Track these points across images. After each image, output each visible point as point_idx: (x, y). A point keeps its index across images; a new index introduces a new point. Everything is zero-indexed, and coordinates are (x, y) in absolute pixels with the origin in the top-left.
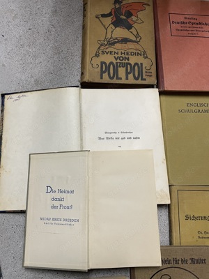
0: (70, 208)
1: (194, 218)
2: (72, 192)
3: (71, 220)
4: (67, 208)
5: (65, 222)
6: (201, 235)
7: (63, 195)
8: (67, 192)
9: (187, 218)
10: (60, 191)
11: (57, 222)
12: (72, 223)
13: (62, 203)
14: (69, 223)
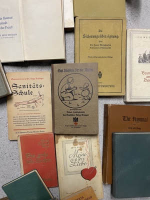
0: (11, 27)
1: (88, 37)
2: (11, 18)
3: (12, 35)
4: (10, 28)
5: (9, 36)
6: (92, 47)
7: (7, 20)
8: (8, 18)
9: (84, 36)
10: (5, 18)
11: (5, 37)
12: (14, 36)
13: (6, 25)
14: (11, 36)
